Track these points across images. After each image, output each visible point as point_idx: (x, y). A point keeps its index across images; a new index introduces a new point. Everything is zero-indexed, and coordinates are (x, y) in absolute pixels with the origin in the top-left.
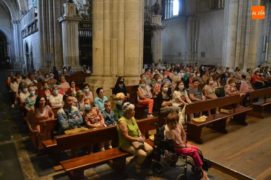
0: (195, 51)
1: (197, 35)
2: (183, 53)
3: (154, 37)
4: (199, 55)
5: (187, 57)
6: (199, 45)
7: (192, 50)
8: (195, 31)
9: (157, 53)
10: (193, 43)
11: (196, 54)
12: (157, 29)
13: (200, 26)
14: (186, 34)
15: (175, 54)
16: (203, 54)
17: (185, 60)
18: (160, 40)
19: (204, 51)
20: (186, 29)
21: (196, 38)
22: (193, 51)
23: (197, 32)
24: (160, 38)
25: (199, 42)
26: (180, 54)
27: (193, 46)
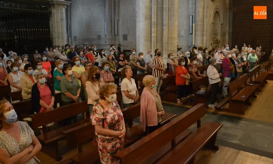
0: (116, 34)
1: (117, 13)
2: (103, 36)
3: (53, 16)
4: (121, 38)
5: (107, 41)
6: (120, 25)
7: (112, 31)
8: (115, 9)
9: (59, 38)
10: (113, 24)
11: (117, 37)
12: (56, 6)
13: (121, 3)
14: (105, 13)
15: (94, 37)
16: (125, 37)
17: (105, 45)
18: (61, 20)
19: (126, 33)
20: (105, 7)
21: (117, 17)
22: (114, 33)
23: (117, 10)
24: (61, 17)
25: (120, 22)
26: (99, 37)
27: (113, 27)
